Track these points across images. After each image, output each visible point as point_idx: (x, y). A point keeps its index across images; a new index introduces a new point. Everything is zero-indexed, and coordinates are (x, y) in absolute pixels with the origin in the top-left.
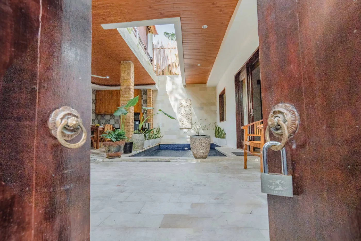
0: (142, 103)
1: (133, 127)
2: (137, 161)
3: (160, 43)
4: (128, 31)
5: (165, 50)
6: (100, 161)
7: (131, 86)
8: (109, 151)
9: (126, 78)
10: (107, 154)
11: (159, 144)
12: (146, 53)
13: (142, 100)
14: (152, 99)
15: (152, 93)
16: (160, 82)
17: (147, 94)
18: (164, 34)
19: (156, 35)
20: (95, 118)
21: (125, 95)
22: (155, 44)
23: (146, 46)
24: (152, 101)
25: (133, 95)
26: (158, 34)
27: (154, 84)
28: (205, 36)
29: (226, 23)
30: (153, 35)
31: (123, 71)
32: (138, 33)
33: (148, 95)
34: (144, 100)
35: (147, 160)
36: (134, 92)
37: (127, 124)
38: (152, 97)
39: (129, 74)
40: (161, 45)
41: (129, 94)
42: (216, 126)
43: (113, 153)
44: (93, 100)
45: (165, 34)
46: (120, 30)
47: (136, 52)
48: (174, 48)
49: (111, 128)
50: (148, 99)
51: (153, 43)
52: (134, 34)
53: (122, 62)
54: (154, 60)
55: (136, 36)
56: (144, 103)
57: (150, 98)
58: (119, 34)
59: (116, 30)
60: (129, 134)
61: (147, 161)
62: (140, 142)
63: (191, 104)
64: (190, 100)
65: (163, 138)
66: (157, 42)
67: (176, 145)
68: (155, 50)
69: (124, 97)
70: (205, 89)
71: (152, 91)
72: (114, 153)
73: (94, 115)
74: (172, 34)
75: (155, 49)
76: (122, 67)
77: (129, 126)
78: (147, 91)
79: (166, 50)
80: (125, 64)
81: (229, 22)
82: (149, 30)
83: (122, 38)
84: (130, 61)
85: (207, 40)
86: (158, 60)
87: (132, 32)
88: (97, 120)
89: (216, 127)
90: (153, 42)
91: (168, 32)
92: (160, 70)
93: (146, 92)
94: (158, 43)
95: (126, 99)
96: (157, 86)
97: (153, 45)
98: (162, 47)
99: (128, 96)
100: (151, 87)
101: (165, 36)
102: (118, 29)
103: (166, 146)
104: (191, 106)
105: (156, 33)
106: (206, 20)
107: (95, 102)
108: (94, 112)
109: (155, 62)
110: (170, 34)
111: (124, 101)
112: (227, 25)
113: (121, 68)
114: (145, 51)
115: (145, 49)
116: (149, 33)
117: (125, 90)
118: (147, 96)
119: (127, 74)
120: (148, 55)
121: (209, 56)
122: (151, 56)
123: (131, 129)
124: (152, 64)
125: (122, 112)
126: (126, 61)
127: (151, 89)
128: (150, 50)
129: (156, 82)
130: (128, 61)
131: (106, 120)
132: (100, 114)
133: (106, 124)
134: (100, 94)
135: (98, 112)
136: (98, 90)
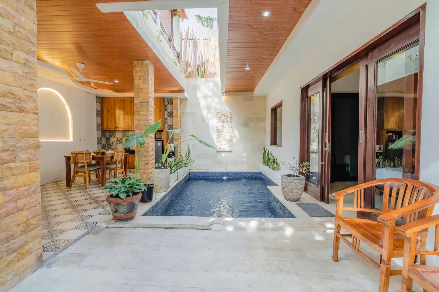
0: (166, 116)
1: (154, 157)
2: (160, 228)
3: (190, 32)
4: (144, 14)
5: (197, 43)
6: (103, 227)
7: (150, 99)
8: (116, 211)
9: (142, 87)
10: (113, 216)
11: (189, 172)
12: (170, 47)
13: (166, 113)
14: (179, 111)
15: (179, 102)
16: (190, 87)
17: (172, 104)
18: (196, 18)
19: (185, 20)
20: (102, 136)
21: (141, 113)
22: (183, 33)
23: (170, 36)
24: (179, 113)
25: (152, 111)
26: (187, 19)
27: (181, 91)
28: (264, 29)
29: (301, 9)
30: (181, 19)
31: (138, 77)
32: (158, 17)
33: (174, 105)
34: (168, 112)
35: (176, 226)
36: (154, 106)
37: (145, 154)
38: (179, 108)
39: (146, 81)
40: (191, 35)
41: (147, 110)
42: (264, 149)
43: (123, 214)
44: (97, 110)
45: (198, 18)
46: (129, 15)
47: (156, 48)
48: (210, 40)
49: (122, 156)
50: (174, 111)
51: (181, 32)
52: (153, 18)
53: (135, 62)
54: (182, 55)
55: (155, 22)
56: (168, 117)
57: (177, 109)
58: (127, 20)
59: (122, 13)
60: (148, 168)
61: (175, 228)
62: (164, 181)
63: (232, 119)
64: (231, 114)
65: (194, 164)
66: (186, 30)
67: (212, 173)
68: (183, 42)
69: (140, 115)
70: (252, 99)
71: (179, 100)
72: (125, 214)
73: (100, 132)
74: (207, 19)
75: (183, 40)
76: (136, 69)
77: (148, 157)
78: (172, 99)
79: (199, 41)
80: (140, 66)
81: (306, 7)
82: (175, 12)
83: (133, 28)
84: (147, 62)
85: (265, 35)
86: (188, 56)
87: (150, 16)
88: (105, 138)
89: (265, 151)
90: (180, 30)
91: (201, 16)
92: (190, 69)
93: (170, 101)
94: (188, 32)
95: (142, 117)
96: (186, 94)
97: (181, 34)
98: (193, 37)
99: (146, 114)
100: (179, 95)
101: (198, 21)
102: (125, 13)
103: (199, 175)
104: (232, 122)
105: (185, 16)
106: (270, 3)
107: (100, 113)
108: (100, 127)
109: (183, 58)
110: (205, 18)
111: (139, 120)
112: (302, 13)
113: (134, 72)
114: (170, 43)
115: (170, 40)
116: (175, 16)
117: (141, 105)
118: (173, 107)
119: (143, 80)
120: (174, 48)
121: (265, 57)
122: (178, 50)
123: (150, 161)
124: (179, 61)
125: (136, 140)
126: (142, 61)
127: (178, 98)
128: (176, 43)
129: (185, 88)
130: (144, 61)
131: (117, 139)
132: (108, 130)
133: (117, 143)
134: (107, 103)
135: (105, 127)
136: (103, 97)
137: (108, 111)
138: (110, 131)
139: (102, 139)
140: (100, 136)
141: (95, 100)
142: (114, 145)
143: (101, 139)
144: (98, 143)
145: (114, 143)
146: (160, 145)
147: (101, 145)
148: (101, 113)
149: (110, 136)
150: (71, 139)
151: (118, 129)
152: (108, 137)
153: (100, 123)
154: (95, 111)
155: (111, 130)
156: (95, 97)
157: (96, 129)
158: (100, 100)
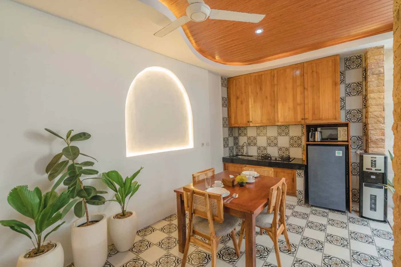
20: (229, 135)
44: (223, 98)
73: (227, 129)
88: (233, 138)
108: (227, 122)
131: (249, 138)
132: (238, 126)
133: (249, 144)
134: (236, 85)
135: (233, 121)
136: (230, 78)
137: (237, 98)
138: (239, 128)
139: (230, 138)
140: (227, 136)
141: (220, 83)
142: (245, 147)
143: (228, 139)
144: (224, 147)
145: (245, 144)
146: (341, 155)
147: (228, 148)
148: (227, 102)
149: (240, 135)
150: (190, 145)
151: (251, 124)
152: (237, 135)
153: (226, 116)
154: (221, 100)
155: (241, 125)
156: (220, 79)
157: (222, 126)
158: (226, 82)
